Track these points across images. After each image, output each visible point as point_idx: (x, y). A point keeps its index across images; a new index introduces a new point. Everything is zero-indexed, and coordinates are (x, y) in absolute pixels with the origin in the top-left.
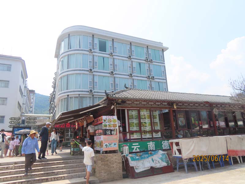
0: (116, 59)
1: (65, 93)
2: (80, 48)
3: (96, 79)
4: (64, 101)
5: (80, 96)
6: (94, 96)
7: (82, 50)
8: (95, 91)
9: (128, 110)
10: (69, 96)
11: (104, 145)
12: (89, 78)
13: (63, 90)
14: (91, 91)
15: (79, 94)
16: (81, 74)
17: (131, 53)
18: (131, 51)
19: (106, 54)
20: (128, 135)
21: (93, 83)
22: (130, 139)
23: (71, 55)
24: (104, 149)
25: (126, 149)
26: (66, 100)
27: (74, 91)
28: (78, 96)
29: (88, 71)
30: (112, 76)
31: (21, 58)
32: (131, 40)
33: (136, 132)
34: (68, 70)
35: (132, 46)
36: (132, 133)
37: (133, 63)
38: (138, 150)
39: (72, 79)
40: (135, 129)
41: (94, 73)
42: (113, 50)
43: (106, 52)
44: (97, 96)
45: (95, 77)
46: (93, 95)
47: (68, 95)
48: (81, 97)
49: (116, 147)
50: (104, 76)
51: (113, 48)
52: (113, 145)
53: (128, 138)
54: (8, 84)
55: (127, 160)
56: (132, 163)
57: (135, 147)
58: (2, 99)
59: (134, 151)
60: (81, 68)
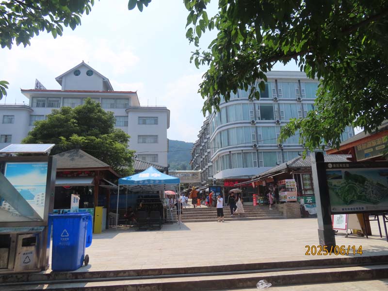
0: (281, 104)
1: (226, 149)
2: (238, 97)
3: (260, 132)
4: (226, 158)
5: (243, 151)
6: (259, 151)
7: (242, 100)
8: (260, 145)
9: (302, 175)
10: (232, 153)
11: (288, 198)
12: (252, 131)
13: (224, 146)
14: (255, 146)
15: (242, 150)
16: (242, 127)
17: (301, 94)
18: (300, 90)
19: (269, 100)
20: (303, 192)
21: (256, 136)
22: (305, 195)
23: (228, 106)
24: (288, 200)
25: (302, 201)
26: (228, 157)
27: (237, 147)
28: (241, 152)
29: (250, 123)
30: (278, 125)
31: (166, 108)
32: (299, 78)
33: (309, 189)
34: (227, 124)
35: (301, 84)
36: (306, 190)
37: (304, 106)
38: (311, 202)
39: (233, 133)
40: (308, 187)
41: (257, 125)
42: (277, 93)
43: (268, 97)
44: (262, 151)
45: (258, 129)
46: (257, 150)
47: (230, 152)
48: (244, 153)
49: (295, 199)
50: (268, 127)
51: (277, 91)
52: (293, 198)
53: (303, 193)
54: (157, 138)
55: (303, 207)
56: (307, 209)
57: (309, 200)
58: (153, 156)
59: (308, 202)
60: (241, 120)
